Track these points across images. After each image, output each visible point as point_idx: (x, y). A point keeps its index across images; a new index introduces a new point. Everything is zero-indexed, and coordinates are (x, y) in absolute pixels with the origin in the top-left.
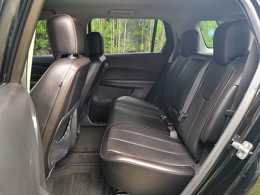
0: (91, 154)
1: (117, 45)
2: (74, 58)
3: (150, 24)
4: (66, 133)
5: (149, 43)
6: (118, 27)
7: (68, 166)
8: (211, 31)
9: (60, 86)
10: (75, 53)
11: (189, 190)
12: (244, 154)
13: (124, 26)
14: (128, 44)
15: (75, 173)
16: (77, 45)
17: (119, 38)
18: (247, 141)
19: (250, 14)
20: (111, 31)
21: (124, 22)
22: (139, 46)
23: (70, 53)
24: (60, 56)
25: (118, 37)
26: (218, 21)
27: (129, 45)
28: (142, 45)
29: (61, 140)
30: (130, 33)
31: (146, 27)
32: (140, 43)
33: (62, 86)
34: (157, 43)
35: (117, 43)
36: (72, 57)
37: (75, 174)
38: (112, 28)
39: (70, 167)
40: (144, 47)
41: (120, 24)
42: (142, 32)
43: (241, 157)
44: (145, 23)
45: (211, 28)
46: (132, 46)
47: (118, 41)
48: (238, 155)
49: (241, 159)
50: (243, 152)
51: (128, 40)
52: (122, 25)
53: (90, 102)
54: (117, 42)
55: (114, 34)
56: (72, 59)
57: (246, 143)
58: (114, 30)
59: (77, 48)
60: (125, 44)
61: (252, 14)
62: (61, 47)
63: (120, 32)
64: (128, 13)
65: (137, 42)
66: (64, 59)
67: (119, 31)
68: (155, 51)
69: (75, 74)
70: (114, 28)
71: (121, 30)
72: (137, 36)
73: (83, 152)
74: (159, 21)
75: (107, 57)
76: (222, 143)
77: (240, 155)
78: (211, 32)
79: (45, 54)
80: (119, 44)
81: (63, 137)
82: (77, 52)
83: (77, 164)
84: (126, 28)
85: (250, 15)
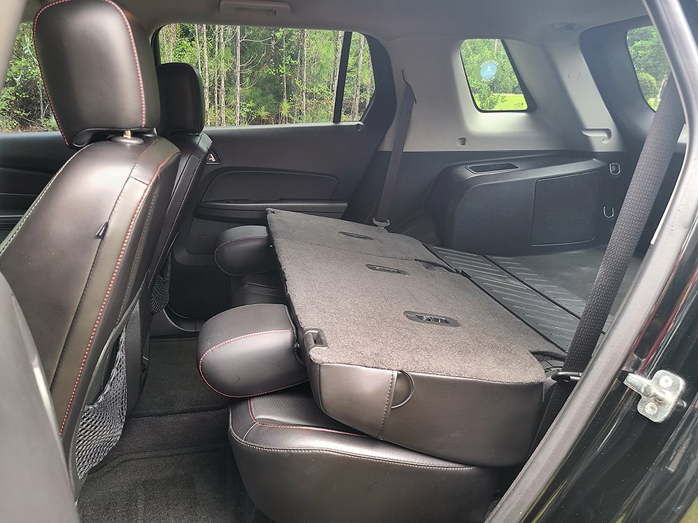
0: (186, 418)
1: (218, 103)
2: (135, 142)
3: (302, 48)
4: (114, 372)
5: (304, 100)
6: (217, 53)
7: (122, 462)
8: (489, 67)
9: (103, 237)
10: (140, 125)
11: (508, 516)
12: (661, 407)
13: (234, 54)
14: (247, 100)
15: (144, 482)
16: (143, 99)
17: (223, 85)
18: (665, 369)
19: (665, 12)
20: (199, 63)
21: (232, 41)
22: (278, 107)
23: (123, 124)
24: (88, 137)
25: (219, 81)
26: (506, 41)
27: (251, 104)
28: (285, 106)
29: (101, 399)
30: (249, 71)
31: (294, 57)
32: (279, 98)
33: (108, 234)
34: (324, 99)
35: (218, 99)
36: (128, 140)
37: (144, 484)
38: (202, 57)
39: (128, 464)
40: (291, 110)
41: (223, 47)
42: (283, 69)
43: (655, 416)
44: (289, 46)
45: (488, 59)
46: (258, 106)
47: (220, 93)
48: (644, 411)
49: (655, 421)
50: (659, 402)
51: (248, 91)
52: (229, 49)
53: (169, 267)
54: (216, 96)
55: (207, 74)
56: (129, 145)
57: (665, 374)
58: (206, 63)
59: (144, 109)
60: (238, 101)
61: (672, 13)
62: (89, 106)
63: (224, 67)
64: (270, 11)
65: (270, 97)
66: (104, 148)
67: (223, 64)
68: (346, 121)
69: (146, 194)
70: (206, 57)
71: (226, 62)
72: (270, 80)
73: (160, 415)
74: (356, 36)
75: (212, 136)
76: (599, 380)
77: (650, 410)
78: (489, 70)
79: (7, 130)
80: (223, 100)
81: (108, 387)
82: (144, 123)
83: (148, 454)
84: (239, 57)
85: (666, 15)
